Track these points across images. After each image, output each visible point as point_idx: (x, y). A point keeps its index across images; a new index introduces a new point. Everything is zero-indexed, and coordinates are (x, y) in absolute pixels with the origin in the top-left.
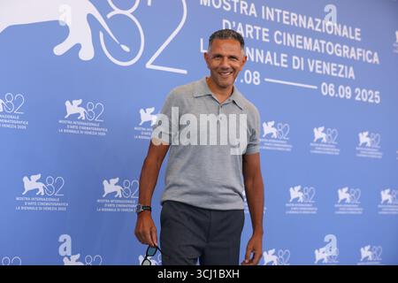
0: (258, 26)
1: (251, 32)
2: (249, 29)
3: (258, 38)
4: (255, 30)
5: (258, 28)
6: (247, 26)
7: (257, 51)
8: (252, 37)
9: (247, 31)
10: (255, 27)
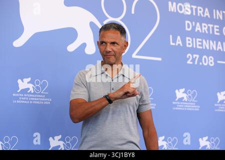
0: (211, 24)
1: (206, 29)
2: (205, 26)
3: (211, 33)
4: (209, 27)
5: (211, 26)
6: (203, 24)
7: (211, 42)
8: (207, 32)
9: (203, 28)
10: (209, 25)
